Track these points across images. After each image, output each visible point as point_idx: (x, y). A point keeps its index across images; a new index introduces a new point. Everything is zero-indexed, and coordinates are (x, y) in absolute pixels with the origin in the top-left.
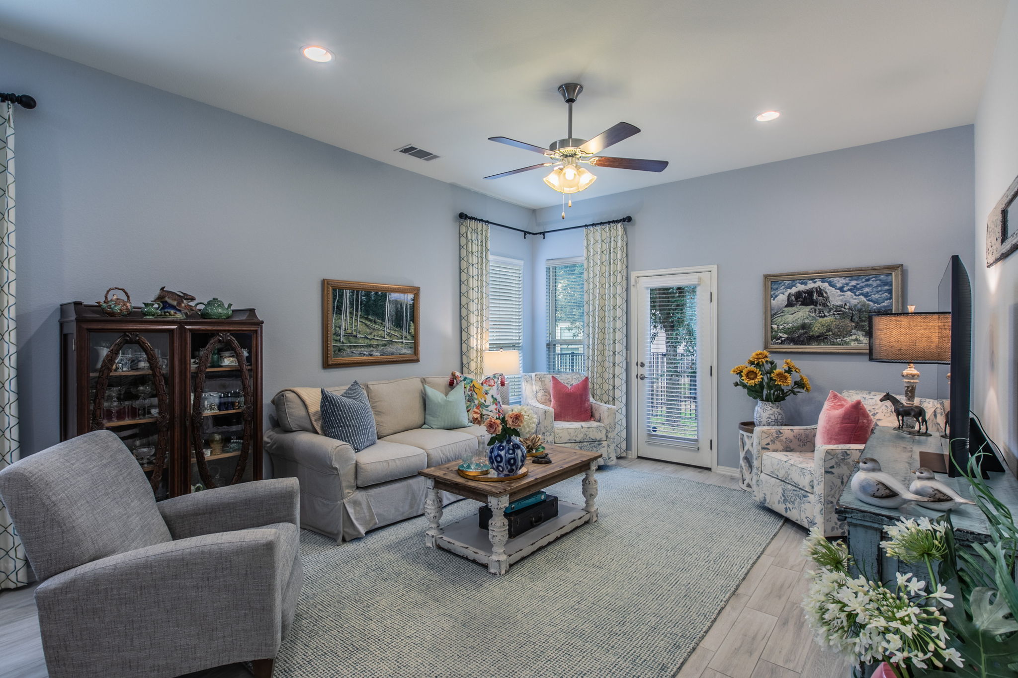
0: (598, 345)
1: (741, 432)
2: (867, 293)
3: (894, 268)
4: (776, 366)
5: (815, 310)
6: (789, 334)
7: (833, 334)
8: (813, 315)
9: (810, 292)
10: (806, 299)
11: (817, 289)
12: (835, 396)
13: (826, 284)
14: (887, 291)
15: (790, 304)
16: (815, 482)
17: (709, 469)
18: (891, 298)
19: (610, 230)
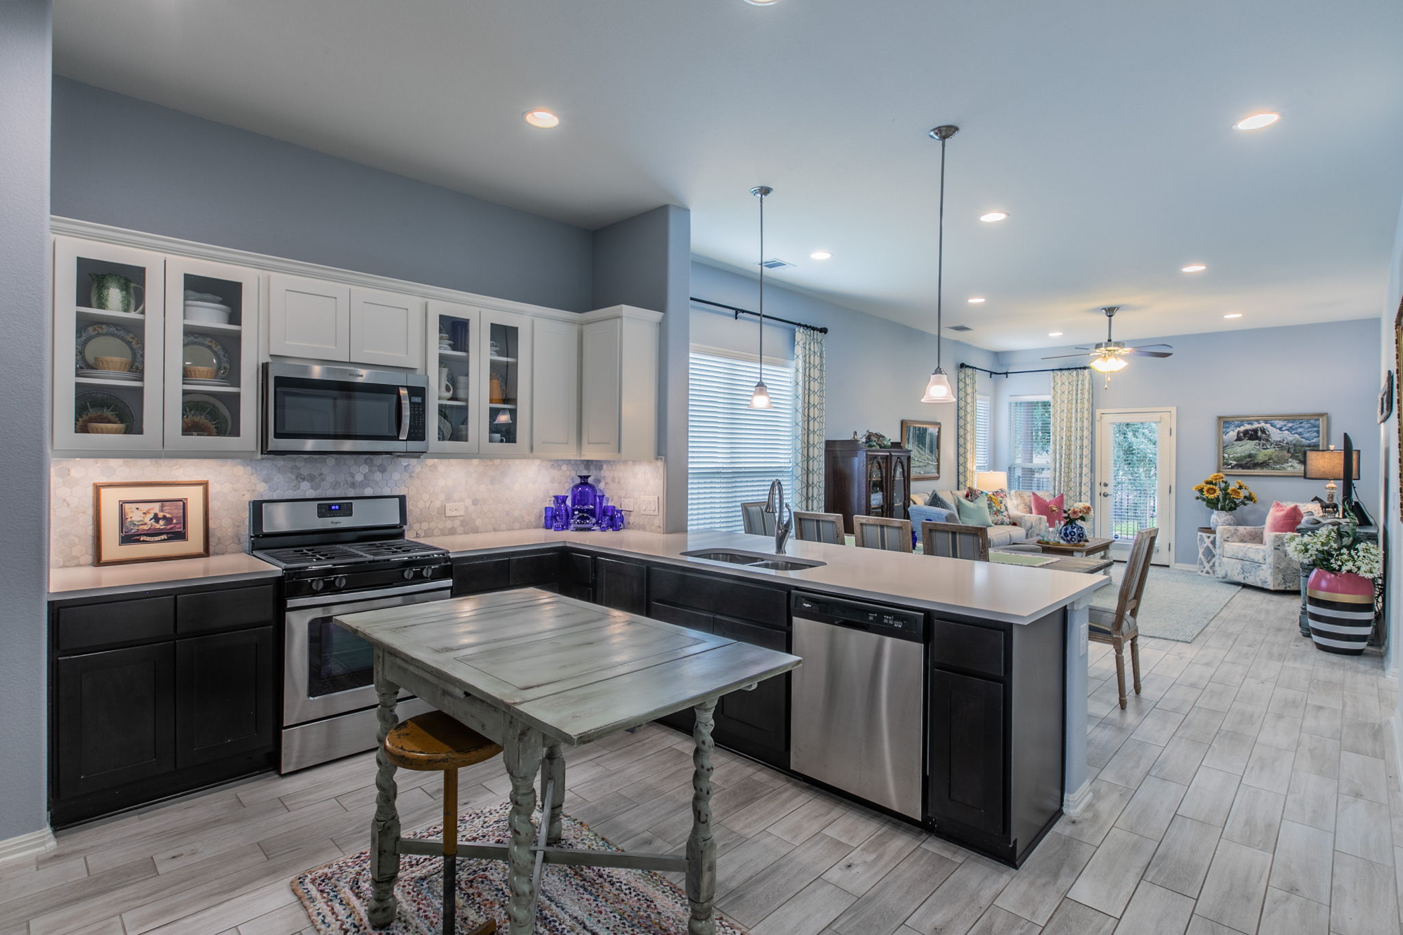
0: (1064, 468)
1: (1200, 533)
2: (1301, 432)
3: (1322, 415)
4: (1229, 485)
5: (1259, 444)
6: (1238, 461)
7: (1274, 462)
8: (1258, 447)
9: (1255, 431)
10: (1252, 435)
11: (1261, 428)
12: (1278, 505)
13: (1269, 425)
14: (1315, 431)
15: (1239, 439)
16: (1267, 556)
17: (1168, 566)
18: (1318, 437)
19: (1077, 376)
